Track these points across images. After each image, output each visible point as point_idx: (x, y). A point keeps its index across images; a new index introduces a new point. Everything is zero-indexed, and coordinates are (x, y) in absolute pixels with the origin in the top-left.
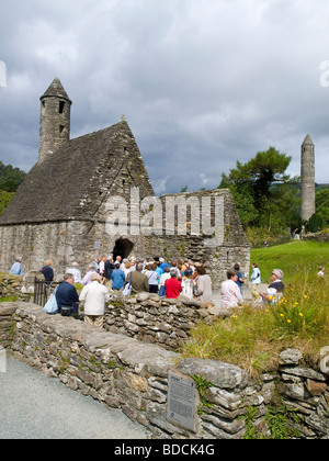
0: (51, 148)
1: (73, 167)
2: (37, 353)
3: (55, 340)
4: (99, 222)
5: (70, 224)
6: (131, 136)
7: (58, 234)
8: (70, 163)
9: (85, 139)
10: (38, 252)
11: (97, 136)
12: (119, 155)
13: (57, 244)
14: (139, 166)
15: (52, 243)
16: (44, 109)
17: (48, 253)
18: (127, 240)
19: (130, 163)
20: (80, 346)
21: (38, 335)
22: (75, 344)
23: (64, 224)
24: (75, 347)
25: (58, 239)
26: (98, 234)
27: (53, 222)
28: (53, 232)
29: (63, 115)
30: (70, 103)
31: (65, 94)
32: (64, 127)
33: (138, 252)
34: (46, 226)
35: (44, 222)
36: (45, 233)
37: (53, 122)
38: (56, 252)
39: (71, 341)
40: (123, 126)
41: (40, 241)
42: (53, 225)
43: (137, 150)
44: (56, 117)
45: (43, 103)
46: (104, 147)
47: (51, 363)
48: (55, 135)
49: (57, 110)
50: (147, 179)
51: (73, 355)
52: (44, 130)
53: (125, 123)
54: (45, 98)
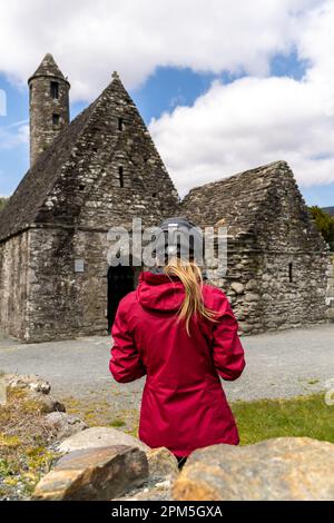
4: (82, 230)
6: (129, 102)
14: (145, 147)
19: (130, 142)
26: (80, 249)
30: (67, 84)
31: (59, 72)
32: (59, 116)
37: (43, 110)
43: (140, 122)
44: (47, 104)
45: (31, 87)
48: (46, 128)
49: (48, 94)
50: (160, 165)
54: (32, 82)
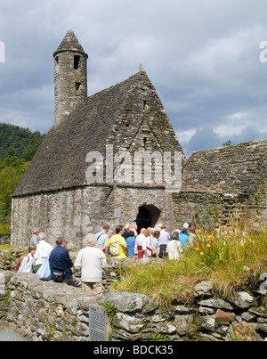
0: (68, 108)
1: (89, 128)
2: (28, 322)
3: (43, 305)
4: (119, 186)
5: (85, 190)
6: (151, 87)
7: (73, 203)
8: (87, 123)
9: (102, 96)
10: (54, 224)
11: (115, 90)
12: (138, 110)
13: (73, 214)
14: (162, 121)
15: (68, 212)
16: (58, 66)
17: (65, 225)
18: (152, 206)
19: (152, 118)
20: (64, 309)
21: (29, 303)
22: (60, 307)
23: (79, 191)
24: (60, 311)
25: (74, 208)
26: (118, 200)
27: (68, 189)
28: (69, 200)
29: (78, 71)
30: (86, 56)
31: (80, 47)
32: (80, 84)
33: (166, 219)
34: (61, 194)
35: (59, 190)
36: (60, 202)
37: (68, 79)
38: (72, 223)
39: (57, 304)
40: (141, 77)
41: (56, 212)
42: (69, 193)
43: (159, 102)
44: (71, 74)
45: (57, 59)
46: (121, 102)
47: (40, 331)
48: (71, 94)
49: (72, 66)
50: (172, 134)
51: (58, 319)
52: (58, 90)
53: (143, 73)
54: (58, 55)
